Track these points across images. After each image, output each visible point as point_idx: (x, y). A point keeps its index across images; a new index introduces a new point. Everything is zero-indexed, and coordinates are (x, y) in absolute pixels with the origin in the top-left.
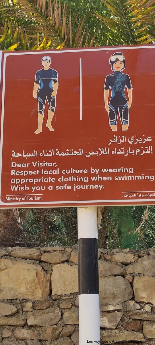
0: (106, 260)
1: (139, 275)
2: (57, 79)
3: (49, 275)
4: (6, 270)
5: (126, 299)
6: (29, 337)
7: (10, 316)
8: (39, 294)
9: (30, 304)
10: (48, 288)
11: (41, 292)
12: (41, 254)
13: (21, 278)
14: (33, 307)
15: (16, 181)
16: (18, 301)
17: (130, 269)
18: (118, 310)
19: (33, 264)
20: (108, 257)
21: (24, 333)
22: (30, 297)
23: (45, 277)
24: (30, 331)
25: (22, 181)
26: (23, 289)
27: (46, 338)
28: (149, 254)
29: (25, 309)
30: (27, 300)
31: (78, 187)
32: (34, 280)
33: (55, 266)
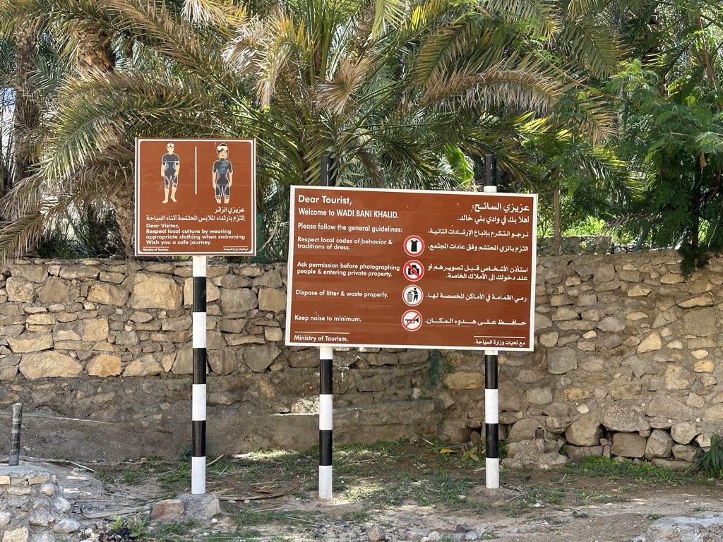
0: (234, 274)
1: (264, 287)
2: (178, 162)
3: (181, 288)
4: (142, 283)
5: (251, 308)
6: (164, 340)
7: (146, 322)
8: (172, 304)
9: (164, 313)
10: (181, 299)
11: (174, 302)
12: (173, 269)
13: (156, 290)
14: (168, 316)
15: (150, 237)
16: (153, 310)
17: (256, 282)
18: (243, 318)
19: (167, 277)
20: (236, 272)
21: (160, 337)
22: (164, 307)
23: (177, 289)
24: (165, 336)
25: (154, 237)
26: (158, 300)
27: (179, 341)
28: (274, 268)
29: (159, 317)
30: (162, 310)
31: (194, 243)
32: (168, 292)
33: (187, 280)
